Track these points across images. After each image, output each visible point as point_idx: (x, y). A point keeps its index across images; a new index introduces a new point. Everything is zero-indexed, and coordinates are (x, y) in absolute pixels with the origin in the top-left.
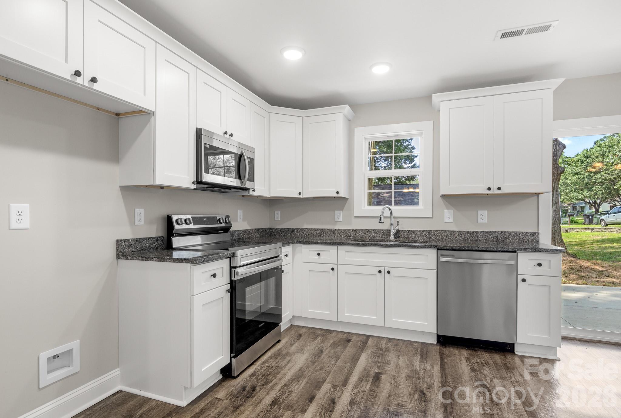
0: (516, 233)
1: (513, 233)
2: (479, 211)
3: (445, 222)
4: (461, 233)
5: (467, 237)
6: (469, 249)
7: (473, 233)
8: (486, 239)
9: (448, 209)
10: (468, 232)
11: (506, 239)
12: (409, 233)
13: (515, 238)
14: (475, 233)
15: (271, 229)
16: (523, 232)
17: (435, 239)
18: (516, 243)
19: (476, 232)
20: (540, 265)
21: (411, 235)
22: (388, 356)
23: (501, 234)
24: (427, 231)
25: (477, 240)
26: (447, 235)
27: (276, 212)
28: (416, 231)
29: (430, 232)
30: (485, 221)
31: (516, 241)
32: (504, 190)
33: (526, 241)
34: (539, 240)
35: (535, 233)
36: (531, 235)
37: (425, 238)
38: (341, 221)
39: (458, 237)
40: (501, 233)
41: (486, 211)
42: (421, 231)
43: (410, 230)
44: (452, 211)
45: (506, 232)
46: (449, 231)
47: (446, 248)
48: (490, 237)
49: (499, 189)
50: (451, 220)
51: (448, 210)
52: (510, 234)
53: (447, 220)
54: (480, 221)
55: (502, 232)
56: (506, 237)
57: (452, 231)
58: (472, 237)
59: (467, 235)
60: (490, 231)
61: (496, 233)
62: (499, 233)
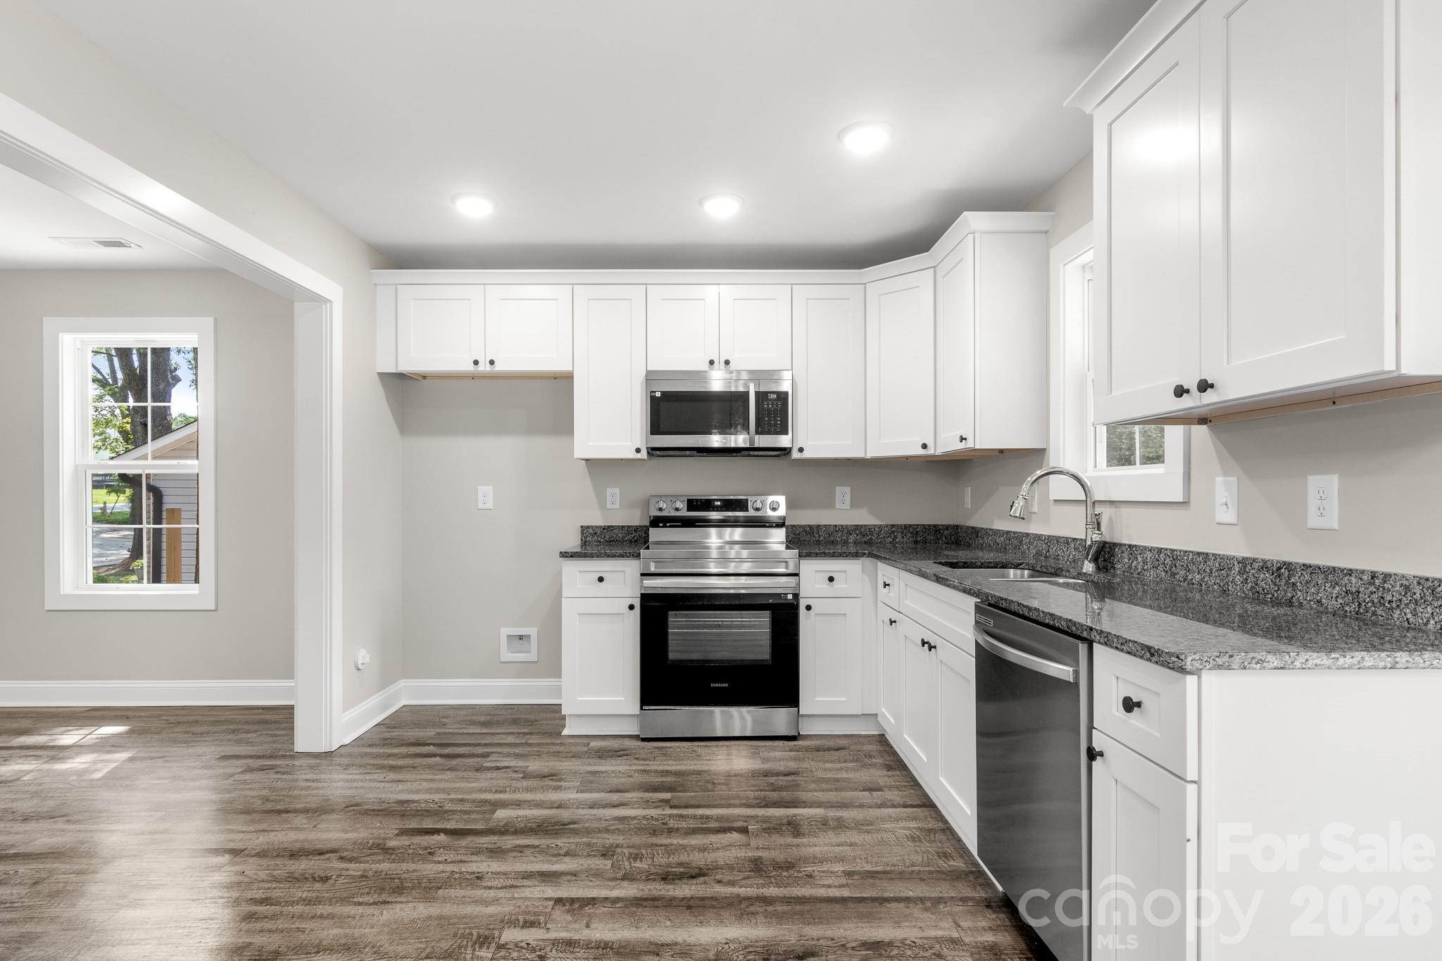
0: (1428, 585)
1: (1419, 584)
2: (1310, 478)
3: (1215, 521)
4: (1245, 567)
7: (1280, 568)
8: (1319, 602)
9: (1226, 473)
10: (1265, 566)
11: (1392, 609)
12: (1131, 553)
14: (1287, 573)
19: (1288, 565)
21: (1135, 562)
24: (1166, 549)
25: (1290, 603)
26: (1211, 570)
27: (966, 488)
28: (1146, 548)
29: (1174, 555)
30: (1331, 520)
39: (1238, 580)
42: (1154, 549)
43: (1133, 546)
44: (1234, 479)
46: (1216, 556)
48: (1334, 595)
50: (1231, 516)
51: (1225, 476)
53: (1221, 514)
54: (1313, 521)
56: (1390, 602)
57: (1222, 557)
58: (1275, 584)
59: (1262, 576)
60: (1334, 568)
61: (1354, 580)
62: (1365, 578)
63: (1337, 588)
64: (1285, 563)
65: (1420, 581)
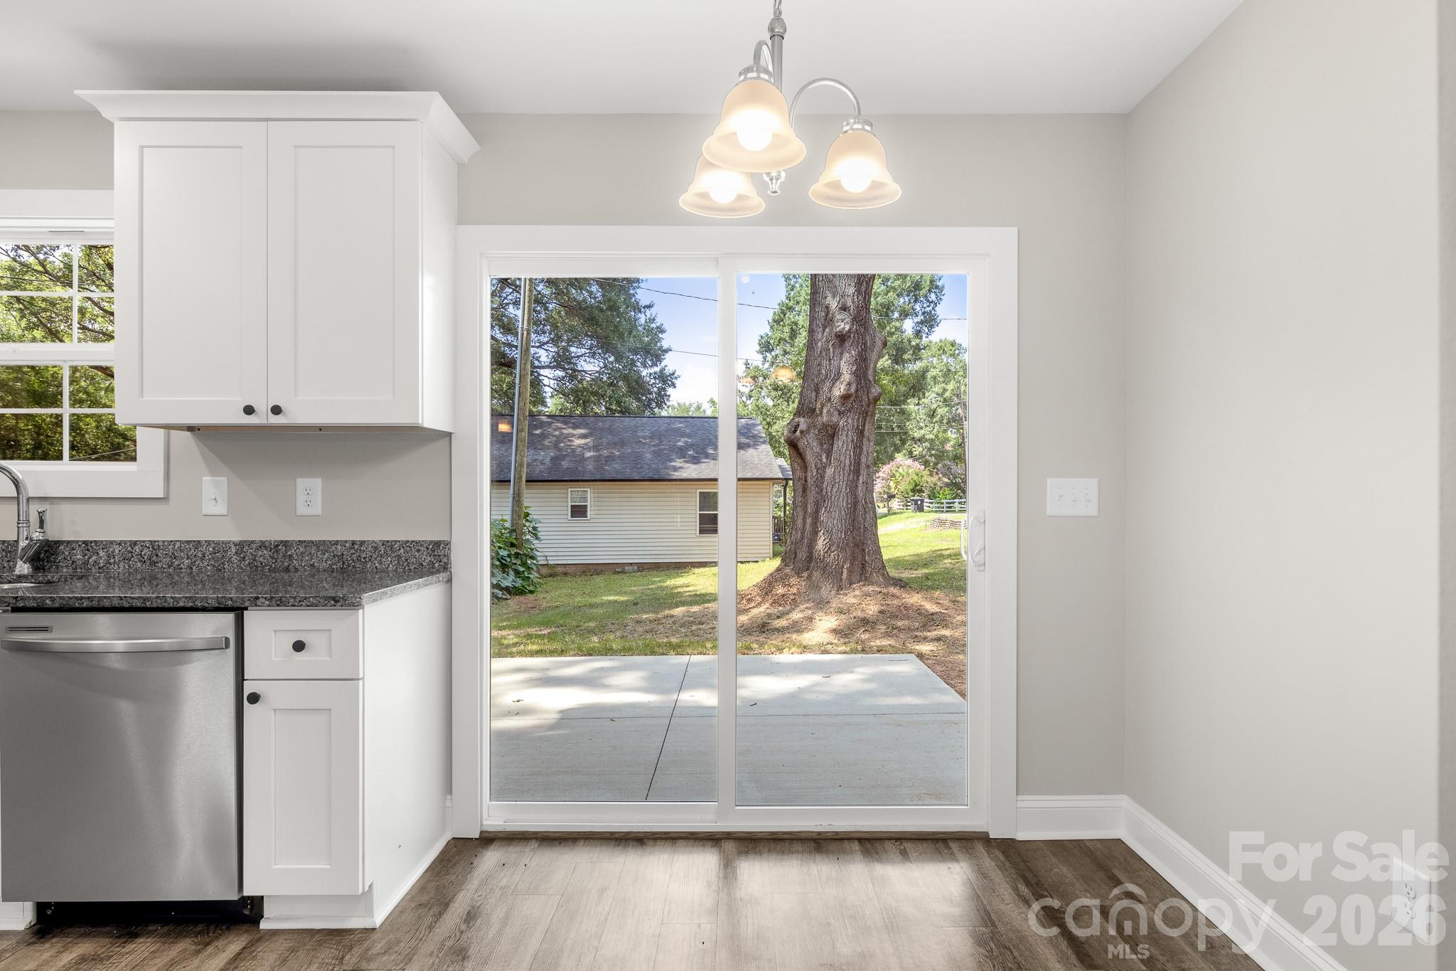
0: (389, 545)
1: (383, 545)
2: (299, 481)
3: (203, 514)
4: (242, 548)
5: (261, 559)
7: (277, 546)
8: (312, 565)
9: (213, 474)
10: (263, 545)
11: (366, 562)
12: (88, 550)
13: (389, 559)
14: (284, 548)
16: (408, 541)
17: (169, 567)
18: (391, 575)
19: (286, 544)
20: (299, 646)
21: (94, 558)
23: (351, 548)
24: (144, 541)
25: (287, 570)
26: (203, 554)
28: (112, 542)
29: (154, 546)
30: (317, 509)
31: (390, 569)
33: (415, 568)
34: (448, 563)
35: (437, 544)
36: (427, 548)
37: (139, 564)
39: (235, 559)
40: (353, 545)
41: (319, 479)
42: (125, 542)
43: (91, 542)
44: (224, 479)
45: (365, 542)
46: (208, 542)
48: (324, 559)
50: (221, 509)
51: (212, 476)
52: (375, 548)
53: (209, 508)
54: (302, 510)
55: (354, 543)
56: (364, 558)
57: (217, 543)
58: (273, 558)
59: (260, 553)
60: (324, 541)
61: (339, 547)
62: (347, 545)
63: (327, 554)
64: (282, 541)
65: (384, 543)
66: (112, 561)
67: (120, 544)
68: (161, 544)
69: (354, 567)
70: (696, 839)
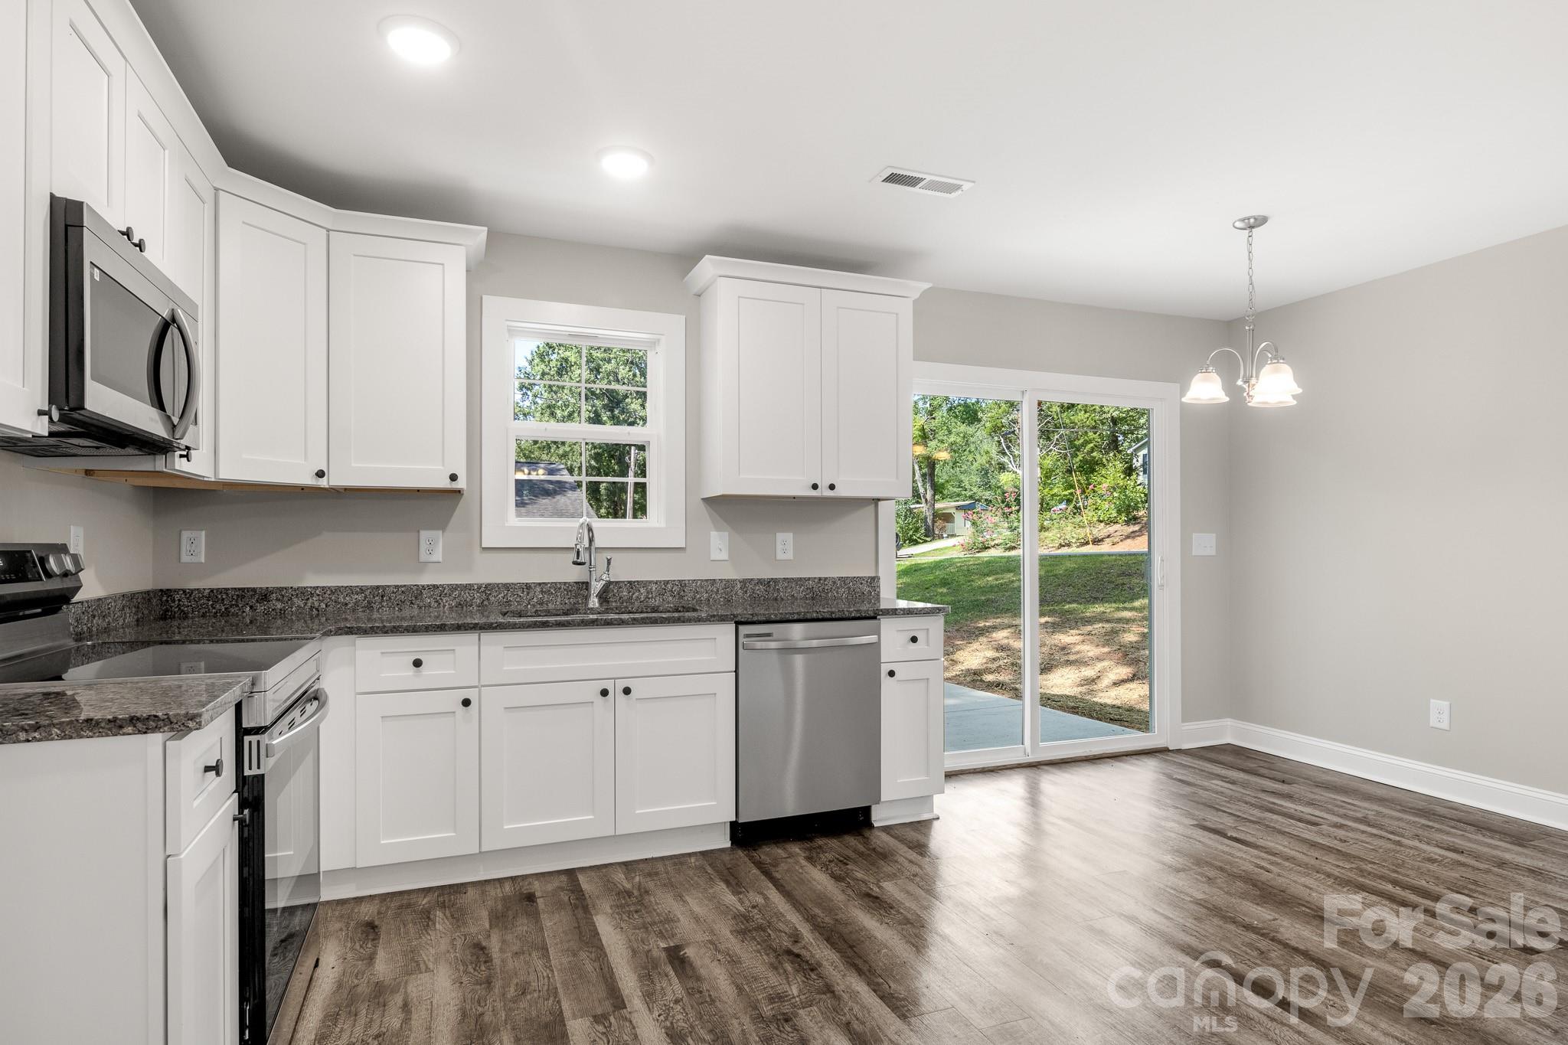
0: (843, 580)
2: (778, 535)
3: (712, 558)
4: (745, 584)
5: (758, 592)
6: (801, 617)
7: (769, 582)
8: (793, 595)
9: (718, 529)
10: (760, 582)
11: (828, 592)
12: (632, 588)
13: (843, 589)
14: (774, 584)
15: (167, 593)
16: (855, 577)
17: (693, 600)
18: (844, 601)
19: (776, 581)
20: (914, 640)
21: (637, 594)
22: (657, 904)
23: (819, 583)
24: (674, 581)
25: (776, 599)
26: (718, 590)
27: (186, 535)
28: (650, 582)
29: (682, 584)
30: (790, 555)
31: (843, 595)
32: (841, 492)
33: (859, 595)
34: (879, 592)
35: (873, 579)
36: (867, 581)
37: (671, 598)
38: (441, 560)
39: (740, 593)
41: (791, 535)
42: (660, 582)
43: (634, 582)
44: (726, 534)
45: (827, 578)
46: (721, 580)
47: (755, 619)
48: (801, 591)
49: (832, 487)
50: (724, 556)
51: (717, 531)
52: (834, 583)
53: (716, 555)
54: (780, 556)
55: (820, 579)
56: (827, 589)
57: (728, 581)
58: (766, 591)
59: (757, 588)
60: (801, 578)
61: (810, 582)
62: (816, 580)
63: (802, 587)
64: (772, 579)
65: (840, 579)
66: (650, 596)
67: (656, 583)
68: (687, 582)
69: (820, 596)
70: (1023, 767)
